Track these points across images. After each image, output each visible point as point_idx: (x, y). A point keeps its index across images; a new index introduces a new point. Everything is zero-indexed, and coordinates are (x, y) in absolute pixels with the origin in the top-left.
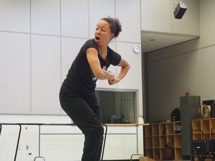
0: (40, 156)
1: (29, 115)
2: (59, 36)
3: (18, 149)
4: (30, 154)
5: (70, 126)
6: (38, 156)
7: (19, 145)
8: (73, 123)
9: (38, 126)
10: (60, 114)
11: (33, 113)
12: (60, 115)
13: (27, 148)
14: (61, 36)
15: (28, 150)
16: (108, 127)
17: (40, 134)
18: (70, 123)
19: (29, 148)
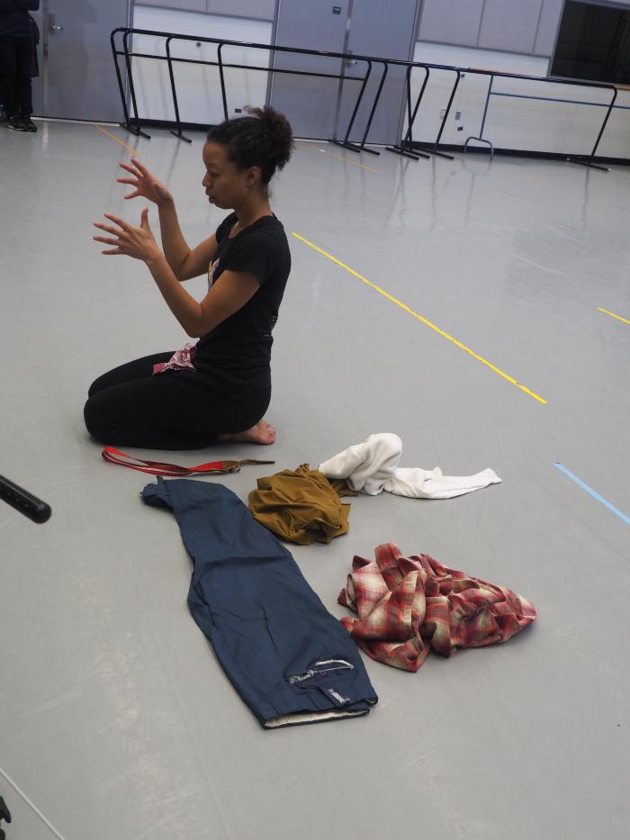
0: (483, 138)
1: (472, 48)
4: (460, 129)
9: (489, 77)
10: (531, 52)
11: (482, 44)
12: (529, 55)
13: (458, 116)
15: (458, 121)
16: (618, 91)
17: (490, 93)
18: (544, 75)
19: (462, 116)
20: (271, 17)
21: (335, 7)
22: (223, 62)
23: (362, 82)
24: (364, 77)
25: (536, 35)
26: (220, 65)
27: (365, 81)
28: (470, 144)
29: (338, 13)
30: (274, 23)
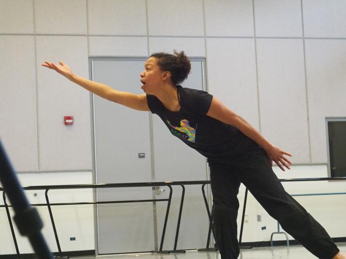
0: (281, 231)
2: (301, 38)
3: (245, 220)
4: (264, 228)
5: (327, 181)
6: (277, 231)
7: (245, 214)
8: (330, 177)
10: (309, 162)
12: (309, 165)
13: (259, 218)
14: (304, 38)
15: (259, 222)
18: (326, 176)
20: (91, 168)
21: (139, 154)
22: (50, 203)
23: (167, 202)
24: (168, 198)
25: (310, 149)
26: (48, 205)
27: (169, 200)
28: (274, 239)
29: (143, 157)
30: (93, 171)
